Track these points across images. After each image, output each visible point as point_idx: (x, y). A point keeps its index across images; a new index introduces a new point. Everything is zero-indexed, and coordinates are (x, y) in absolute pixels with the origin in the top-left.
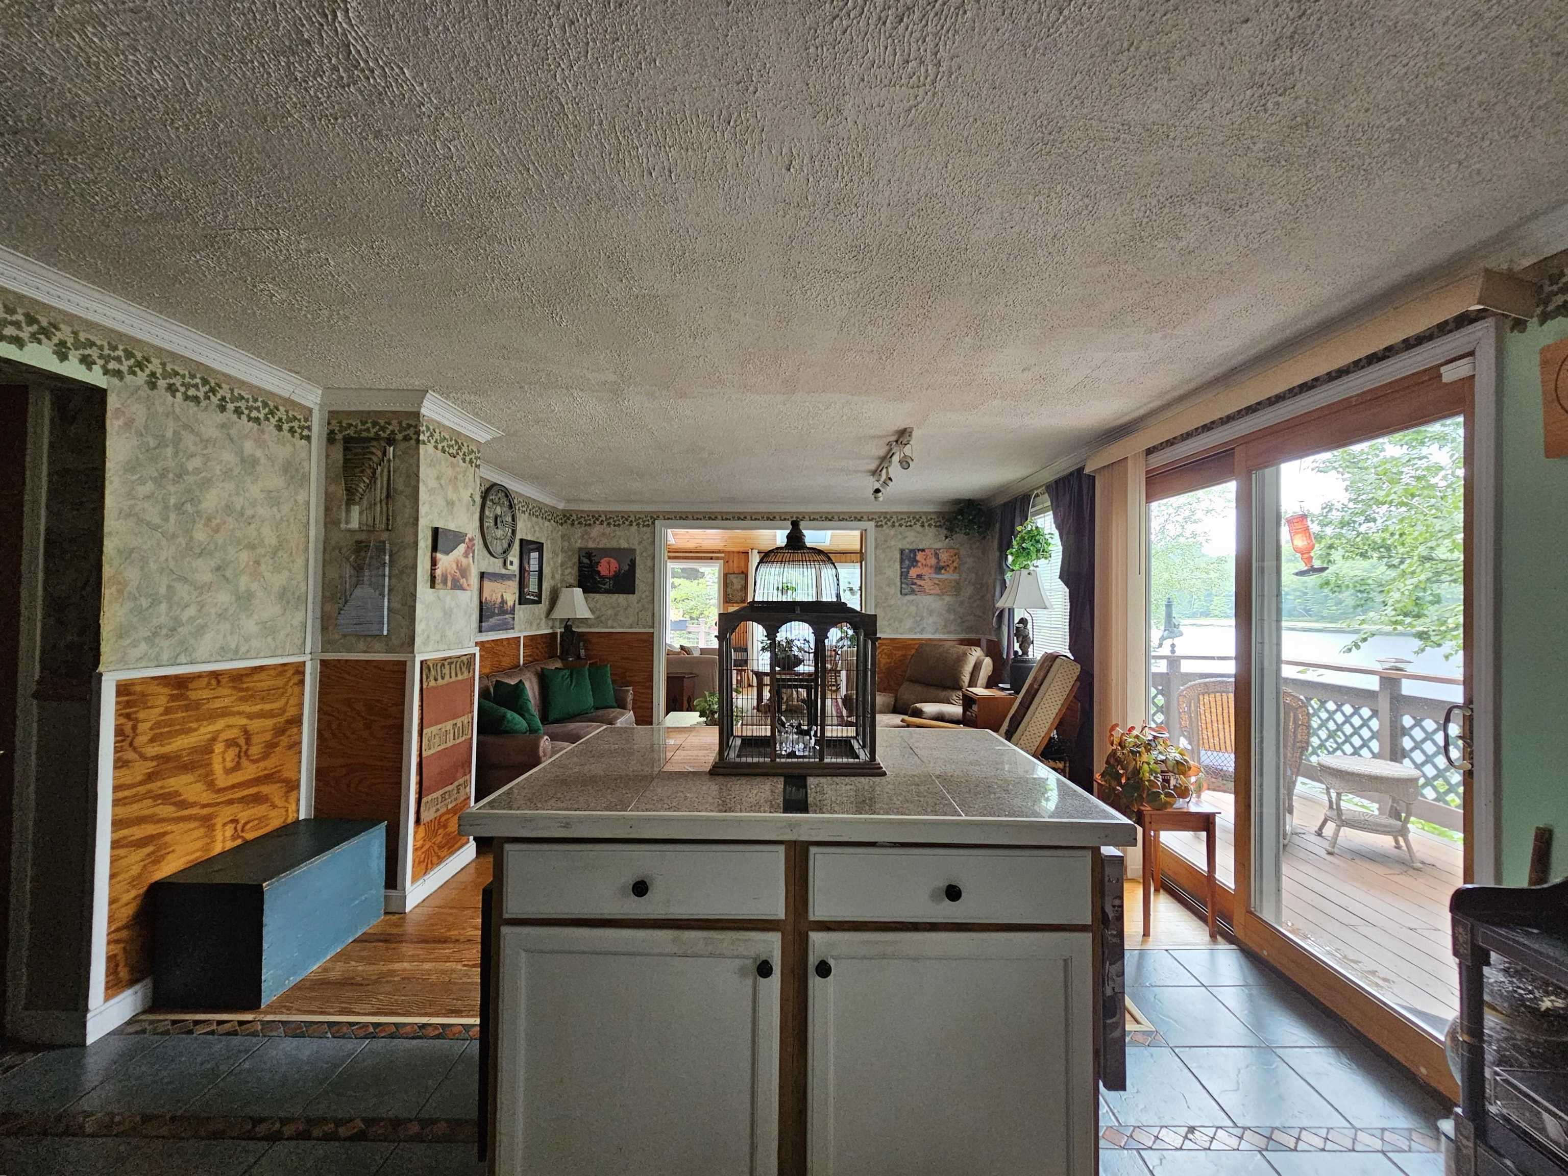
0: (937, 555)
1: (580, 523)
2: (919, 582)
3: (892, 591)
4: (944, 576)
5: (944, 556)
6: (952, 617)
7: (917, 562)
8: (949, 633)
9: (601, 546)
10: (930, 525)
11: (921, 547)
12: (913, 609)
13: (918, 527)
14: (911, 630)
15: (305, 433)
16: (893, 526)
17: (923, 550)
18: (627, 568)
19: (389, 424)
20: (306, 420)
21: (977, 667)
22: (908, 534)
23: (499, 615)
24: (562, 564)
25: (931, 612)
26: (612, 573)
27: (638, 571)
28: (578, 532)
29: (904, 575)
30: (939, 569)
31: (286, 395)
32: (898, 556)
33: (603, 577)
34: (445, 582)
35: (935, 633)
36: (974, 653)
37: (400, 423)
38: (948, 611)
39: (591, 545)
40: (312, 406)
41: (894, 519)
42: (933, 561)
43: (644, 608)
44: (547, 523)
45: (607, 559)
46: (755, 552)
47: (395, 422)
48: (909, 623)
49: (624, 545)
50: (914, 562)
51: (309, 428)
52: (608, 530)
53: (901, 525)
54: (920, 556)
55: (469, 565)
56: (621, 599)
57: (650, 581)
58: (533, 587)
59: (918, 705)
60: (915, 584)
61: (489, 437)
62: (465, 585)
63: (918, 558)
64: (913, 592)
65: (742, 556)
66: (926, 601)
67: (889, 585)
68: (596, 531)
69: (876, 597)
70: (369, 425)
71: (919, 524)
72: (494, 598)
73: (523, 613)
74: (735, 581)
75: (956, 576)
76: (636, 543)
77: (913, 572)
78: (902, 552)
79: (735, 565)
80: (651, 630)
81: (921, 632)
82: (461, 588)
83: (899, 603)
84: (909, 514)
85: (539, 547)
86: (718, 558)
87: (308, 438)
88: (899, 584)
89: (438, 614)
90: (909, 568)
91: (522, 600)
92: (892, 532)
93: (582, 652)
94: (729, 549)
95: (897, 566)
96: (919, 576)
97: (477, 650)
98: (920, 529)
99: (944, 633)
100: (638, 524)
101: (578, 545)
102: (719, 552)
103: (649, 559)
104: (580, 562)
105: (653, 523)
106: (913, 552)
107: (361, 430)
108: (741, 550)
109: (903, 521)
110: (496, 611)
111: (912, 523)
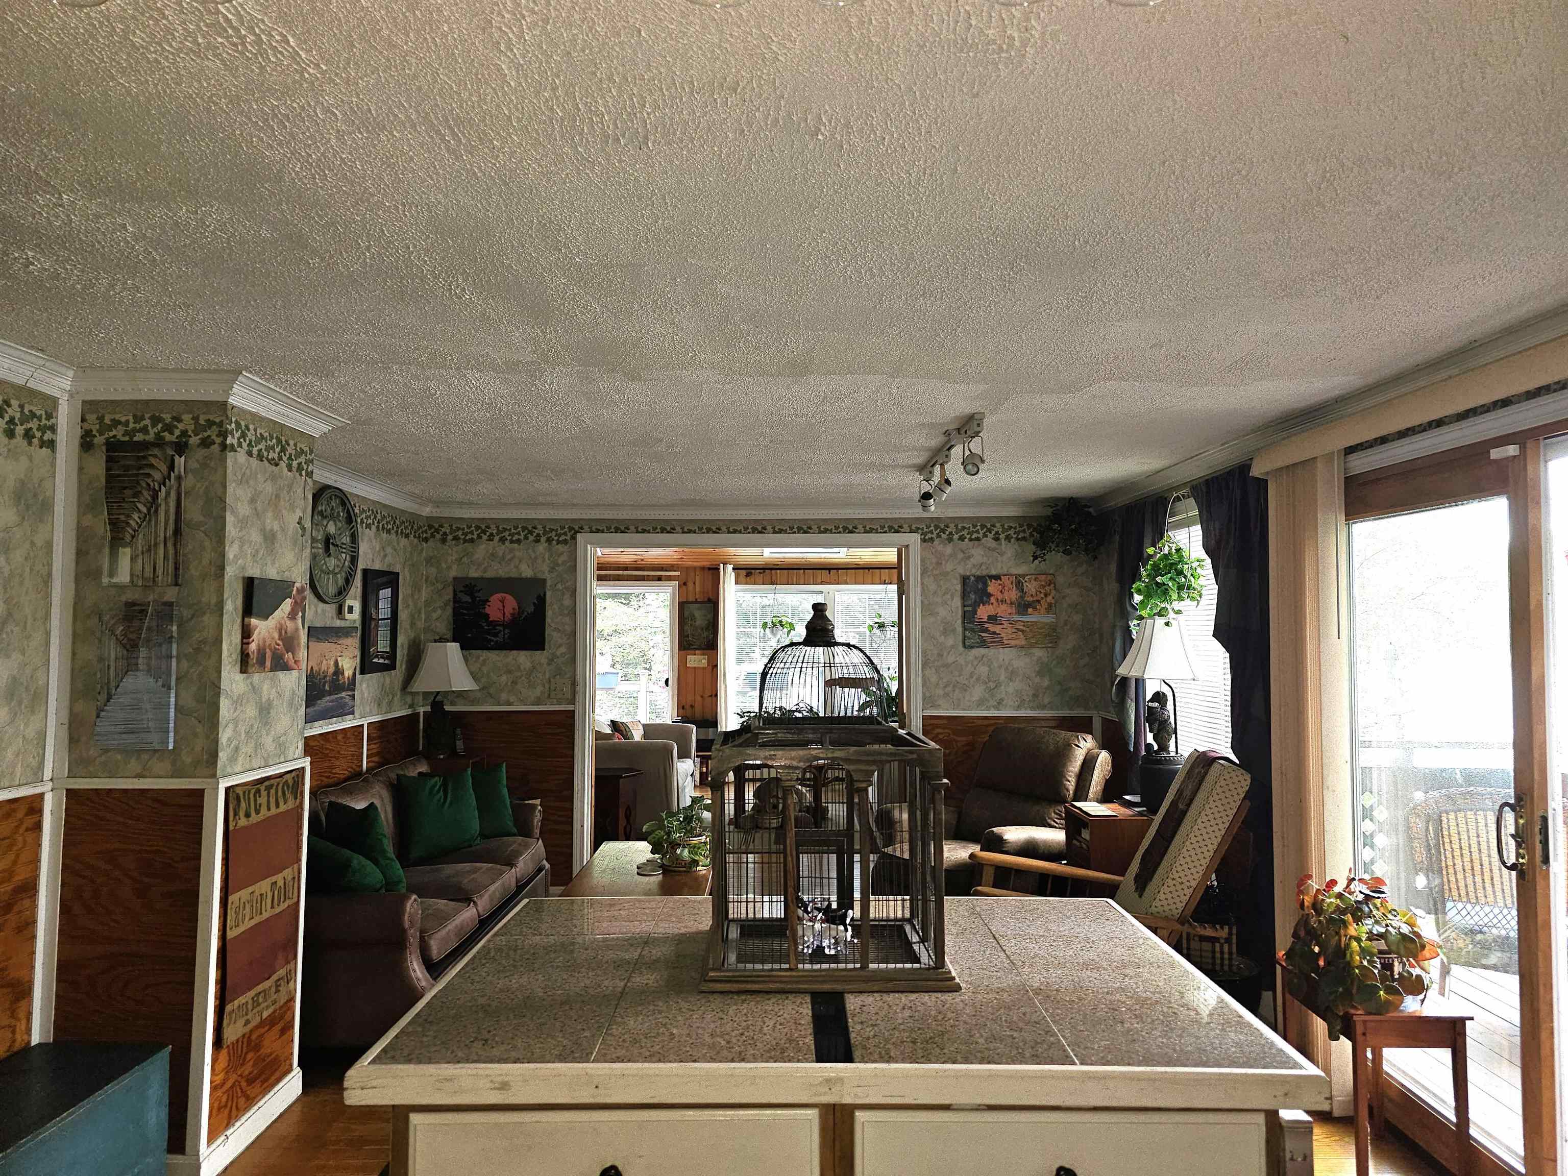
0: (1019, 585)
1: (456, 538)
2: (992, 628)
3: (950, 642)
4: (1032, 617)
5: (1031, 587)
6: (1046, 683)
7: (990, 595)
8: (1043, 707)
9: (489, 574)
10: (1008, 538)
11: (994, 572)
12: (983, 670)
13: (989, 541)
14: (980, 703)
15: (48, 436)
16: (950, 540)
17: (997, 577)
18: (531, 609)
19: (179, 420)
20: (49, 416)
21: (1089, 764)
22: (973, 552)
23: (330, 694)
24: (427, 603)
25: (1012, 674)
26: (508, 616)
27: (549, 613)
28: (453, 552)
29: (968, 617)
30: (1023, 607)
31: (21, 382)
32: (959, 587)
33: (494, 624)
34: (261, 662)
35: (1018, 708)
36: (1082, 743)
37: (196, 419)
38: (1040, 673)
39: (474, 573)
40: (57, 394)
41: (952, 529)
42: (1014, 595)
43: (559, 672)
44: (404, 541)
45: (499, 595)
46: (730, 568)
47: (187, 418)
48: (978, 692)
49: (527, 572)
50: (984, 597)
51: (53, 428)
52: (501, 550)
53: (962, 538)
54: (992, 587)
55: (297, 630)
56: (523, 658)
57: (568, 628)
58: (383, 645)
59: (994, 829)
60: (986, 630)
61: (326, 428)
62: (291, 663)
63: (990, 589)
64: (983, 644)
65: (709, 575)
66: (1003, 656)
67: (945, 633)
68: (482, 550)
69: (924, 653)
70: (147, 422)
71: (991, 536)
72: (324, 668)
73: (367, 686)
74: (697, 614)
75: (1049, 619)
76: (545, 568)
77: (983, 612)
78: (965, 579)
79: (697, 589)
80: (571, 707)
81: (999, 704)
82: (286, 668)
83: (961, 660)
84: (974, 520)
85: (390, 579)
86: (669, 579)
87: (51, 444)
88: (960, 629)
89: (251, 711)
90: (975, 605)
91: (366, 667)
92: (949, 549)
93: (460, 744)
94: (688, 563)
95: (957, 602)
96: (993, 619)
97: (306, 763)
98: (993, 544)
99: (1032, 708)
100: (549, 540)
101: (453, 573)
103: (567, 596)
104: (456, 600)
105: (574, 538)
106: (983, 580)
107: (135, 431)
108: (707, 564)
109: (965, 532)
110: (327, 688)
111: (981, 535)
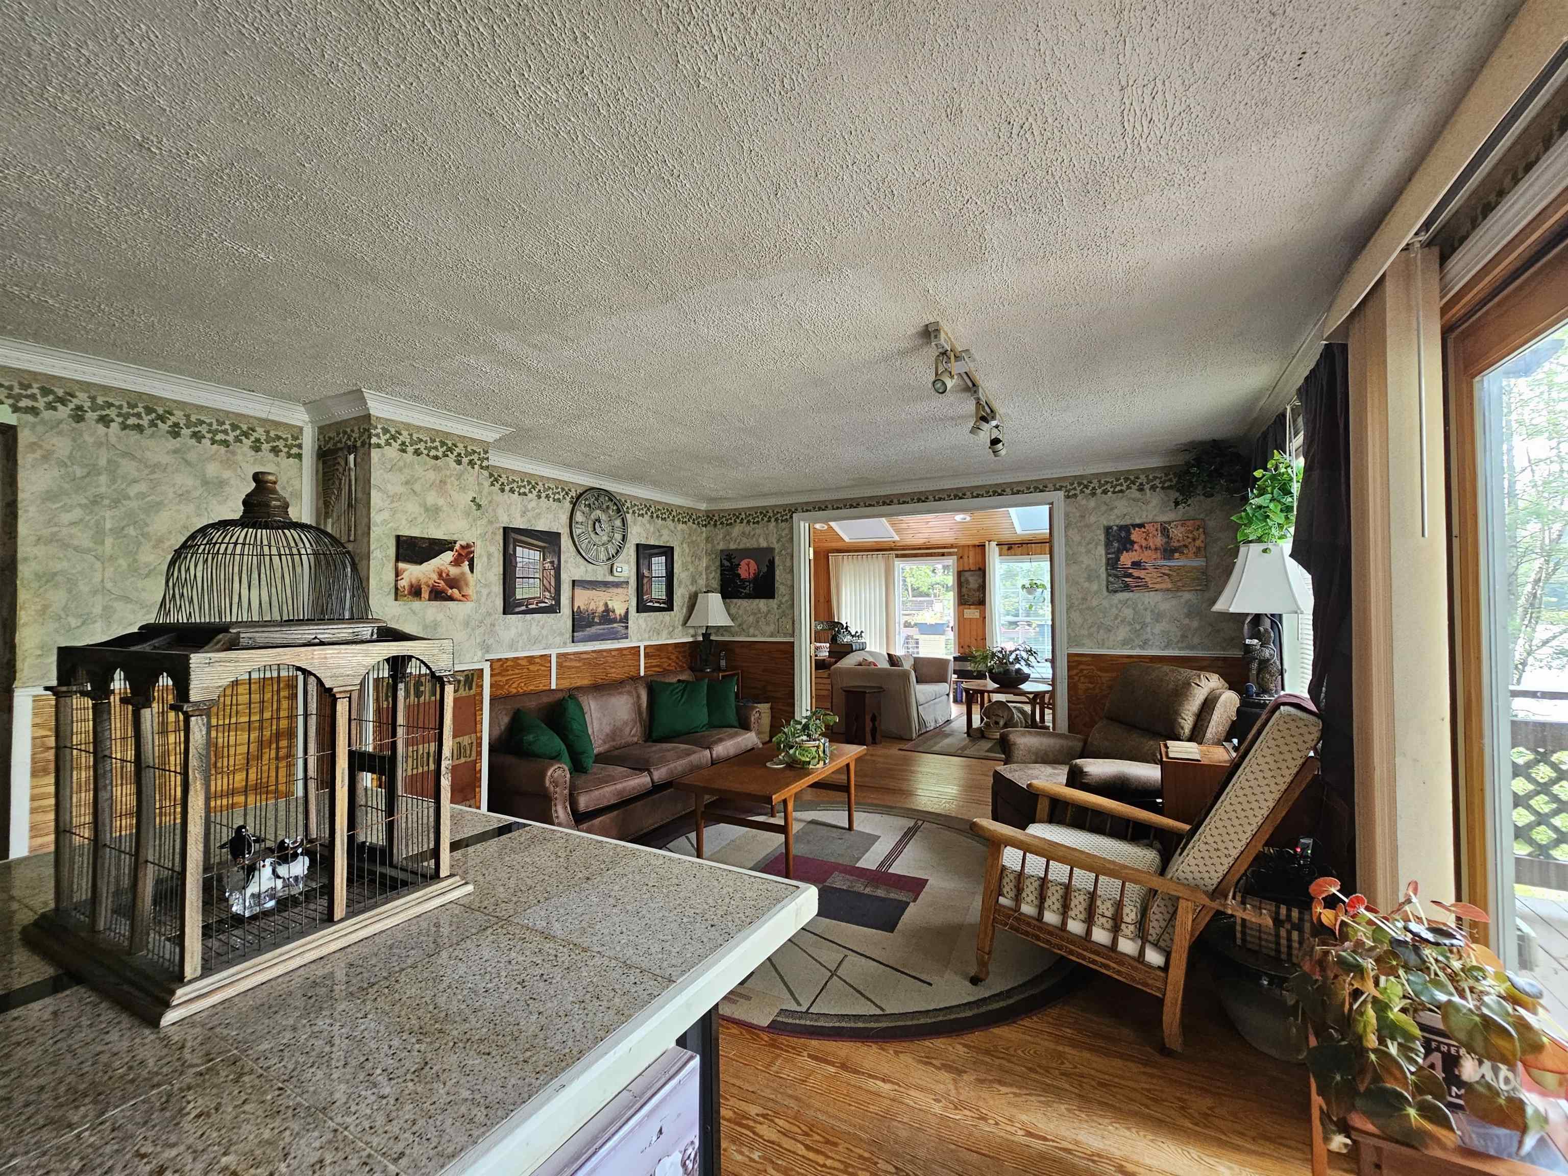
0: (1165, 531)
1: (722, 523)
2: (1136, 573)
3: (1095, 587)
4: (1178, 562)
5: (1177, 533)
6: (1195, 624)
7: (1133, 543)
8: (1192, 648)
9: (742, 546)
10: (1153, 488)
11: (1138, 521)
12: (1128, 613)
13: (1134, 493)
14: (1125, 643)
15: (294, 451)
16: (1093, 494)
17: (1141, 526)
18: (765, 570)
19: (353, 431)
20: (295, 438)
21: (1208, 705)
22: (1116, 503)
23: (600, 624)
24: (707, 568)
25: (1158, 617)
26: (752, 575)
27: (777, 573)
28: (720, 532)
29: (1112, 563)
30: (1168, 552)
31: (264, 416)
32: (1102, 537)
33: (743, 581)
34: (416, 594)
35: (1166, 647)
36: (1203, 682)
37: (359, 429)
38: (1189, 615)
39: (733, 546)
40: (300, 424)
41: (1095, 483)
42: (1159, 541)
43: (784, 614)
44: (681, 526)
45: (746, 561)
46: (994, 544)
47: (356, 429)
48: (1122, 633)
49: (764, 544)
50: (1127, 544)
51: (300, 446)
52: (748, 529)
53: (1105, 492)
54: (1135, 535)
55: (464, 574)
56: (762, 604)
57: (789, 583)
58: (658, 594)
59: (1078, 761)
60: (1130, 575)
62: (458, 596)
63: (1134, 537)
64: (1127, 588)
65: (978, 550)
66: (1149, 599)
67: (1089, 579)
68: (737, 530)
69: (1069, 597)
70: (341, 435)
71: (1134, 487)
72: (592, 606)
73: (638, 622)
74: (971, 579)
75: (1199, 562)
76: (775, 541)
77: (1126, 559)
78: (1108, 529)
79: (971, 561)
80: (791, 640)
81: (1145, 644)
82: (452, 599)
83: (1105, 603)
84: (1117, 475)
85: (668, 552)
86: (950, 554)
87: (299, 456)
88: (1104, 576)
90: (1119, 552)
91: (642, 608)
92: (1092, 503)
93: (723, 663)
94: (963, 542)
95: (1101, 550)
96: (1136, 565)
97: (485, 667)
98: (1137, 495)
99: (1180, 649)
100: (776, 520)
101: (721, 546)
102: (952, 546)
103: (788, 560)
104: (722, 565)
105: (791, 517)
106: (1126, 529)
107: (337, 442)
108: (977, 543)
109: (1108, 486)
110: (597, 620)
111: (1124, 488)
